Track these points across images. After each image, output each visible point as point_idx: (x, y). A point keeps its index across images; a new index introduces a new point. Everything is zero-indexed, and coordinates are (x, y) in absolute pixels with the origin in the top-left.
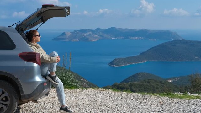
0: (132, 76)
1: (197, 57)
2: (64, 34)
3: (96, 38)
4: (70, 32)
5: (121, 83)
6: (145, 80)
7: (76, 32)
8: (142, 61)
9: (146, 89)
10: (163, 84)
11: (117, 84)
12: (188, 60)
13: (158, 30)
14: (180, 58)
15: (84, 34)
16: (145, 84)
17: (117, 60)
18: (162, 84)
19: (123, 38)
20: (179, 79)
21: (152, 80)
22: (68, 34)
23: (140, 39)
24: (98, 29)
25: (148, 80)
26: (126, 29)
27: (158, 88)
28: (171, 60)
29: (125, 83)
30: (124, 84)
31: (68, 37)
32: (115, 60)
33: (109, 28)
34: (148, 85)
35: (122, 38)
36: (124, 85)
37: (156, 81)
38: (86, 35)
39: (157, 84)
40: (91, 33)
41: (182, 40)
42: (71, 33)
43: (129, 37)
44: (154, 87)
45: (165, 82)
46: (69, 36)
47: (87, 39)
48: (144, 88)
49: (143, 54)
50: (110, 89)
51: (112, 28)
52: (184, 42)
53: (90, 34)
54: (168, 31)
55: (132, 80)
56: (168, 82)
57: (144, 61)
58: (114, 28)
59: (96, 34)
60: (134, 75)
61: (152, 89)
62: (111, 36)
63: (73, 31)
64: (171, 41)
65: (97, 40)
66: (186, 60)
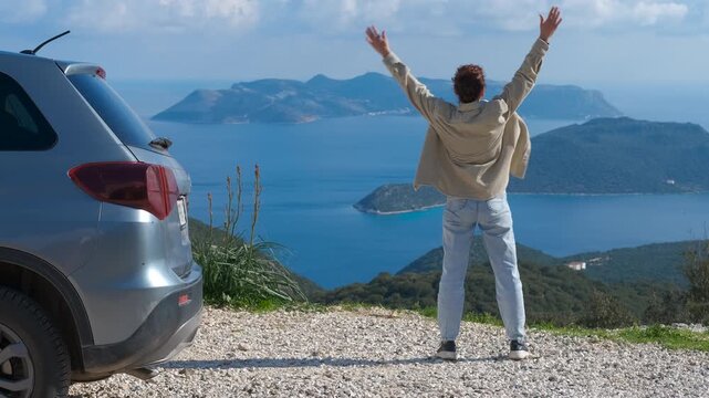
1: (673, 182)
2: (195, 96)
4: (220, 91)
5: (400, 273)
7: (241, 89)
10: (553, 276)
11: (387, 278)
12: (640, 191)
14: (613, 183)
15: (269, 97)
17: (387, 190)
18: (546, 278)
19: (408, 110)
20: (608, 258)
22: (212, 99)
24: (320, 79)
27: (532, 292)
28: (580, 192)
29: (418, 272)
30: (414, 276)
31: (211, 108)
32: (380, 190)
35: (403, 112)
36: (414, 280)
38: (276, 101)
40: (293, 93)
41: (621, 119)
42: (221, 96)
45: (559, 270)
46: (213, 105)
47: (280, 117)
48: (486, 292)
50: (415, 309)
51: (369, 75)
52: (628, 126)
53: (290, 96)
54: (570, 87)
56: (572, 271)
58: (377, 74)
59: (313, 98)
62: (364, 105)
63: (228, 88)
64: (580, 123)
66: (635, 191)
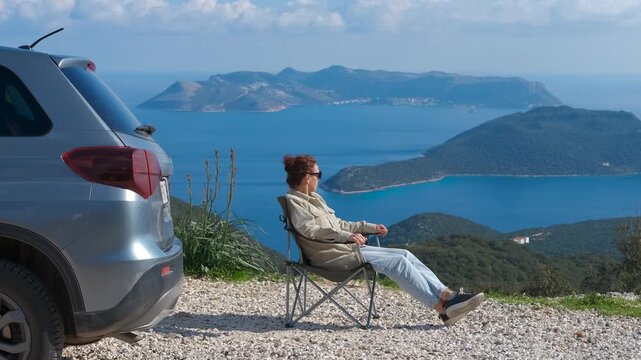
0: (399, 224)
1: (608, 164)
2: (176, 87)
3: (279, 101)
4: (199, 82)
6: (441, 239)
7: (218, 81)
8: (430, 177)
9: (443, 266)
10: (500, 249)
12: (578, 173)
13: (481, 75)
14: (554, 165)
15: (243, 88)
16: (440, 250)
17: (350, 172)
18: (493, 251)
19: (369, 100)
20: (549, 234)
21: (464, 237)
22: (191, 90)
23: (423, 103)
24: (288, 72)
25: (452, 237)
26: (380, 72)
27: (481, 264)
28: (523, 174)
31: (191, 97)
32: (345, 171)
33: (323, 71)
34: (452, 253)
35: (364, 101)
37: (474, 241)
38: (250, 92)
39: (480, 252)
40: (264, 84)
41: (561, 108)
42: (200, 86)
43: (389, 98)
44: (470, 261)
45: (505, 244)
46: (193, 95)
47: (253, 105)
49: (432, 153)
51: (334, 68)
53: (262, 87)
54: (515, 79)
55: (399, 237)
56: (517, 245)
57: (437, 176)
58: (341, 67)
59: (282, 89)
60: (404, 221)
61: (464, 265)
62: (329, 94)
63: (206, 79)
64: (524, 111)
65: (284, 108)
66: (573, 173)
